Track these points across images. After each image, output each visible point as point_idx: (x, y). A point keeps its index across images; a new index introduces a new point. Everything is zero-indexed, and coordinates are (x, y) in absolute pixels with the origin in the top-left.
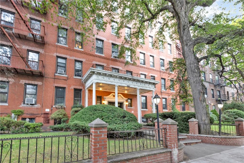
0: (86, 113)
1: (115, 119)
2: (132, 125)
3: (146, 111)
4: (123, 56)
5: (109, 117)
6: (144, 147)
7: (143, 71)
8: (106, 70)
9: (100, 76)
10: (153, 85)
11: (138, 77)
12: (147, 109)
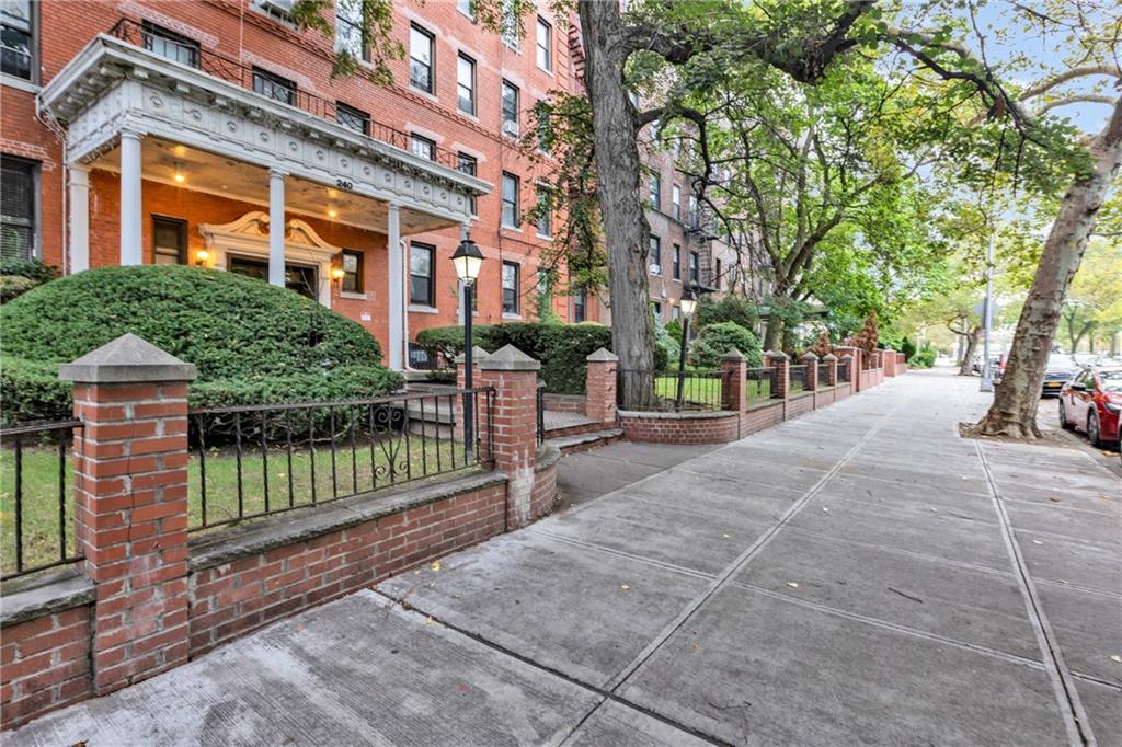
0: (72, 310)
1: (264, 350)
2: (353, 380)
3: (429, 317)
4: (322, 22)
5: (229, 337)
6: (392, 471)
7: (422, 123)
8: (208, 72)
9: (173, 100)
10: (463, 198)
11: (395, 147)
12: (435, 307)
